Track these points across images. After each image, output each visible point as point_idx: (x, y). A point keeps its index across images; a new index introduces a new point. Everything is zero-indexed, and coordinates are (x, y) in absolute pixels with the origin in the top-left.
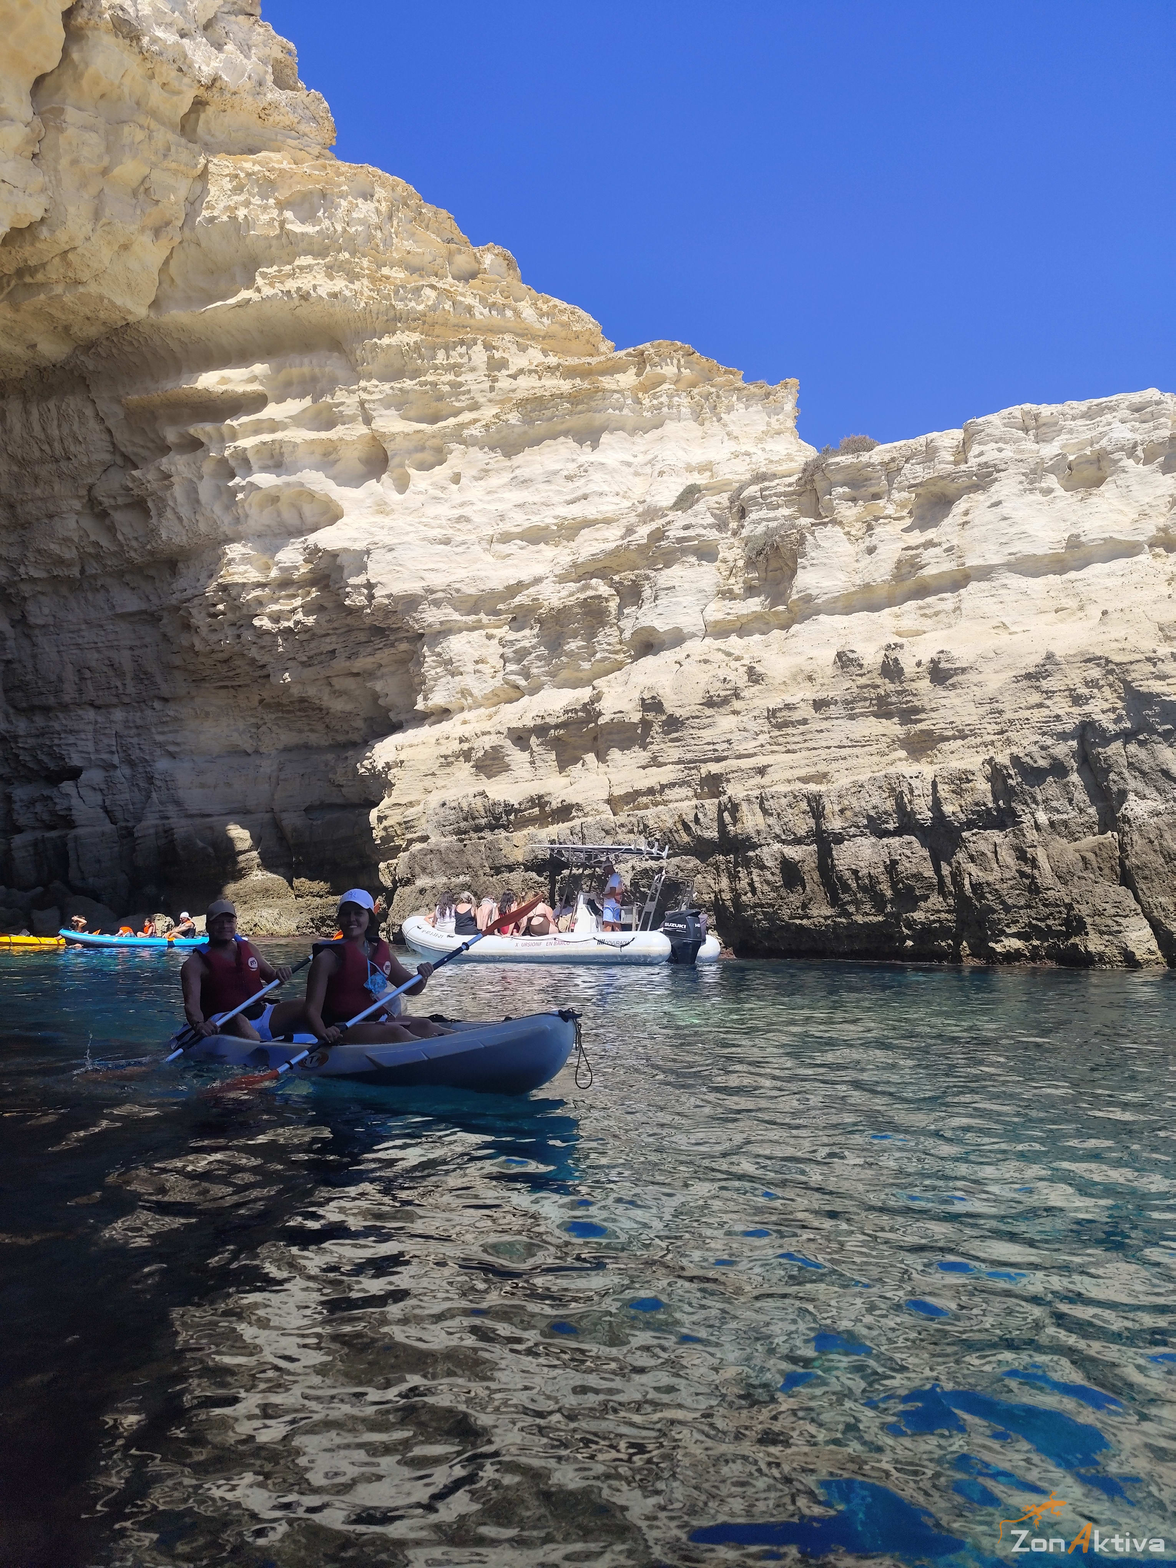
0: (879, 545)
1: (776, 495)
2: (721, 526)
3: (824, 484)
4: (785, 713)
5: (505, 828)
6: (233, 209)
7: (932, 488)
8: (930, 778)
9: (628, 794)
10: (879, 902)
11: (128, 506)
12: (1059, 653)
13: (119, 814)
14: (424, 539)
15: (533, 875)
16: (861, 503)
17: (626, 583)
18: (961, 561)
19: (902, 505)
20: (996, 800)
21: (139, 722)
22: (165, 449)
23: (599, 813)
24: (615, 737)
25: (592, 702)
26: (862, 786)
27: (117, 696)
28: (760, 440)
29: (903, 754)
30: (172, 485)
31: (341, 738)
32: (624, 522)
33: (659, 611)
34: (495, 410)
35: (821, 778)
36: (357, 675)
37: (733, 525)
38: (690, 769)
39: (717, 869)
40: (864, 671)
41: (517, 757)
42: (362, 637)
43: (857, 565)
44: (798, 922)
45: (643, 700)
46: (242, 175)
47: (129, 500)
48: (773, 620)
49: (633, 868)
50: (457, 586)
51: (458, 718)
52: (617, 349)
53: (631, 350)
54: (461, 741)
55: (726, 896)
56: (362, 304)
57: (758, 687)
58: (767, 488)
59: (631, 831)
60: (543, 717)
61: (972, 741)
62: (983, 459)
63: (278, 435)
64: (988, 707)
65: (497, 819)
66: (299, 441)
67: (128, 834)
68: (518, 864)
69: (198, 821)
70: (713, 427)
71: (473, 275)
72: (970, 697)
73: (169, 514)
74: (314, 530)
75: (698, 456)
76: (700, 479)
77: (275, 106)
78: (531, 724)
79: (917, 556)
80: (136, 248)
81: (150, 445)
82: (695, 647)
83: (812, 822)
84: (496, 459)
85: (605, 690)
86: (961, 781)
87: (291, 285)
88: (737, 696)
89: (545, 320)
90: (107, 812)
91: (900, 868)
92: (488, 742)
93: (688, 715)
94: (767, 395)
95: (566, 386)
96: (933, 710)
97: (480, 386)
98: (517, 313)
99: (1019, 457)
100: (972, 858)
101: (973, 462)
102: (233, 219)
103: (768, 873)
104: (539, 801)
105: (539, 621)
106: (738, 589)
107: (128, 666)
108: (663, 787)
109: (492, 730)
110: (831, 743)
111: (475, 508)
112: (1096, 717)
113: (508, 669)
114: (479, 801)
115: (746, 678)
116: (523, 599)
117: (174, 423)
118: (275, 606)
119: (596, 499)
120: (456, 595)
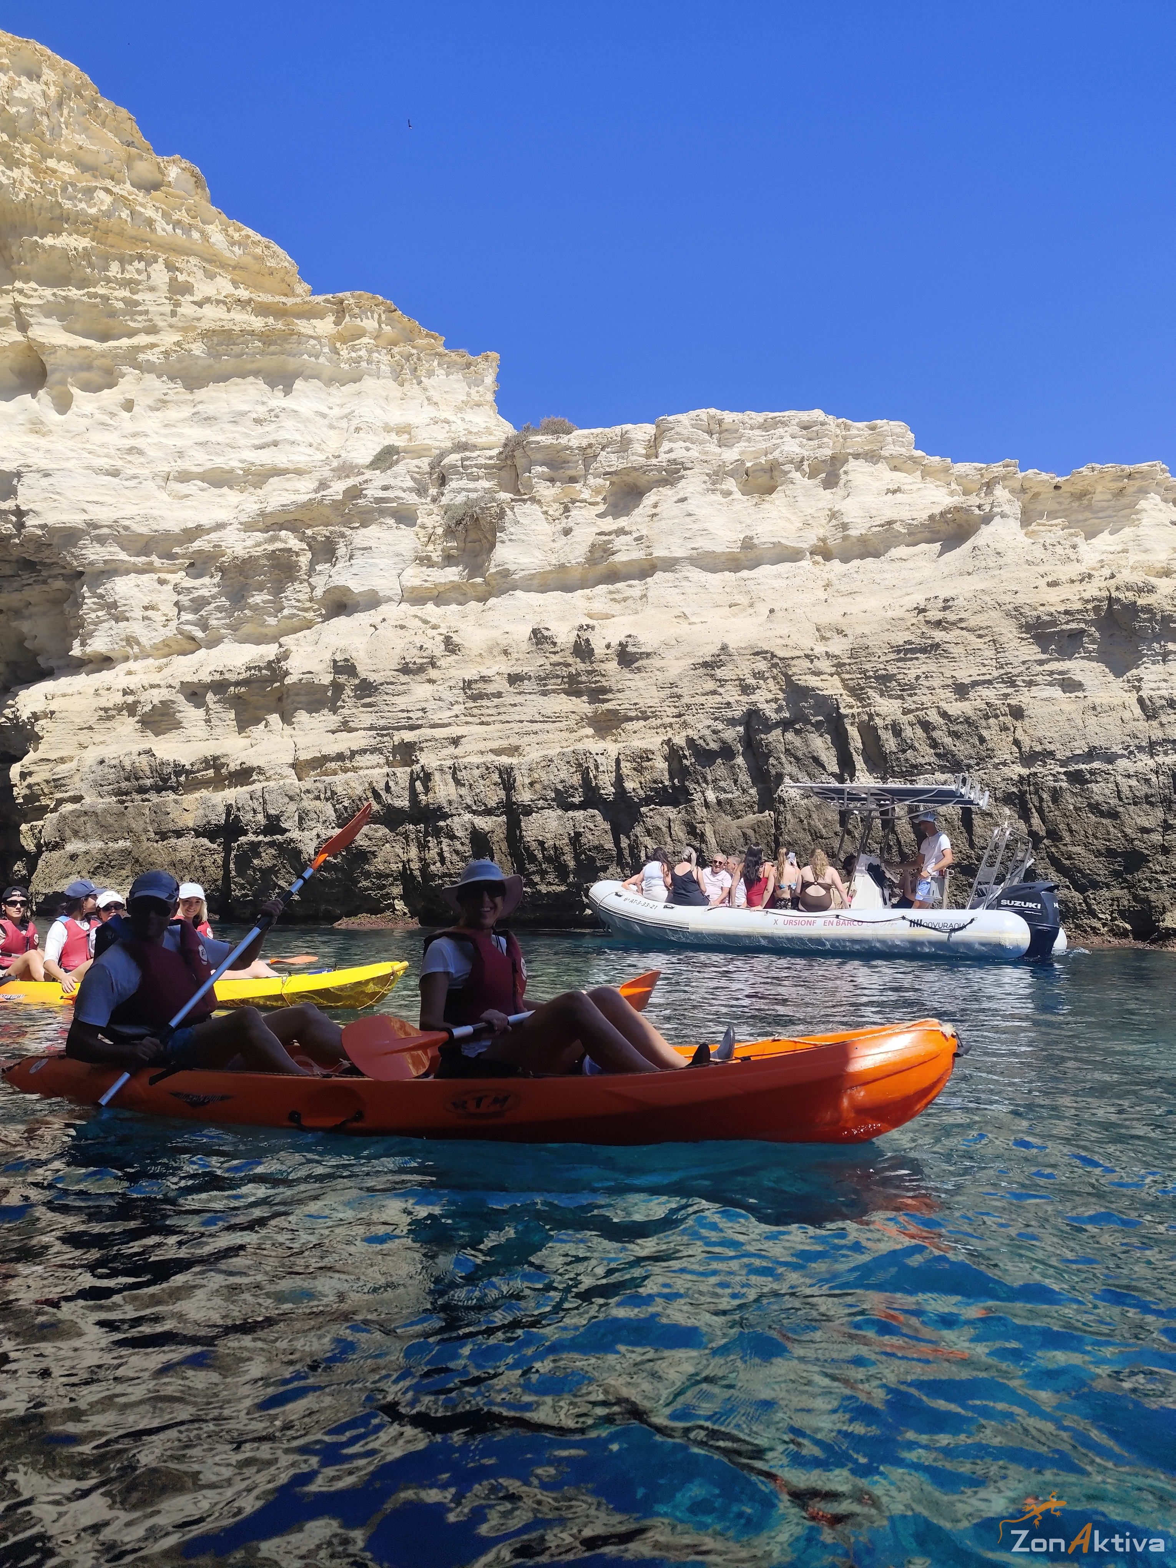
0: (575, 527)
1: (476, 466)
2: (421, 491)
3: (524, 460)
4: (480, 685)
5: (174, 790)
7: (626, 478)
8: (614, 755)
9: (315, 759)
10: (562, 872)
12: (732, 646)
14: (87, 467)
15: (205, 841)
16: (558, 484)
17: (319, 538)
18: (649, 551)
19: (597, 491)
20: (671, 779)
23: (283, 777)
24: (303, 699)
25: (279, 661)
26: (551, 761)
28: (459, 409)
29: (590, 731)
32: (317, 475)
33: (354, 570)
34: (176, 337)
35: (514, 750)
36: (0, 612)
37: (433, 491)
38: (383, 736)
39: (407, 838)
40: (557, 649)
41: (191, 714)
42: (7, 570)
43: (553, 545)
45: (335, 661)
48: (470, 592)
49: (318, 836)
50: (126, 523)
51: (122, 668)
52: (313, 293)
53: (329, 296)
54: (125, 693)
55: (415, 865)
57: (454, 657)
58: (468, 459)
59: (318, 798)
60: (222, 673)
61: (653, 722)
62: (672, 456)
64: (668, 692)
65: (165, 780)
68: (189, 829)
70: (413, 389)
71: (155, 187)
72: (653, 681)
75: (396, 417)
76: (399, 441)
78: (209, 679)
79: (610, 542)
82: (391, 611)
83: (502, 794)
84: (176, 390)
85: (293, 648)
86: (642, 758)
88: (433, 665)
89: (236, 249)
91: (583, 840)
92: (156, 696)
93: (382, 680)
94: (468, 365)
95: (257, 323)
96: (619, 691)
97: (160, 309)
98: (205, 236)
99: (704, 458)
100: (649, 833)
101: (663, 457)
103: (457, 843)
104: (214, 763)
105: (220, 569)
106: (436, 556)
108: (353, 753)
109: (162, 683)
110: (523, 718)
111: (149, 440)
112: (761, 706)
113: (183, 619)
114: (144, 760)
115: (443, 647)
116: (203, 544)
119: (287, 447)
120: (123, 533)
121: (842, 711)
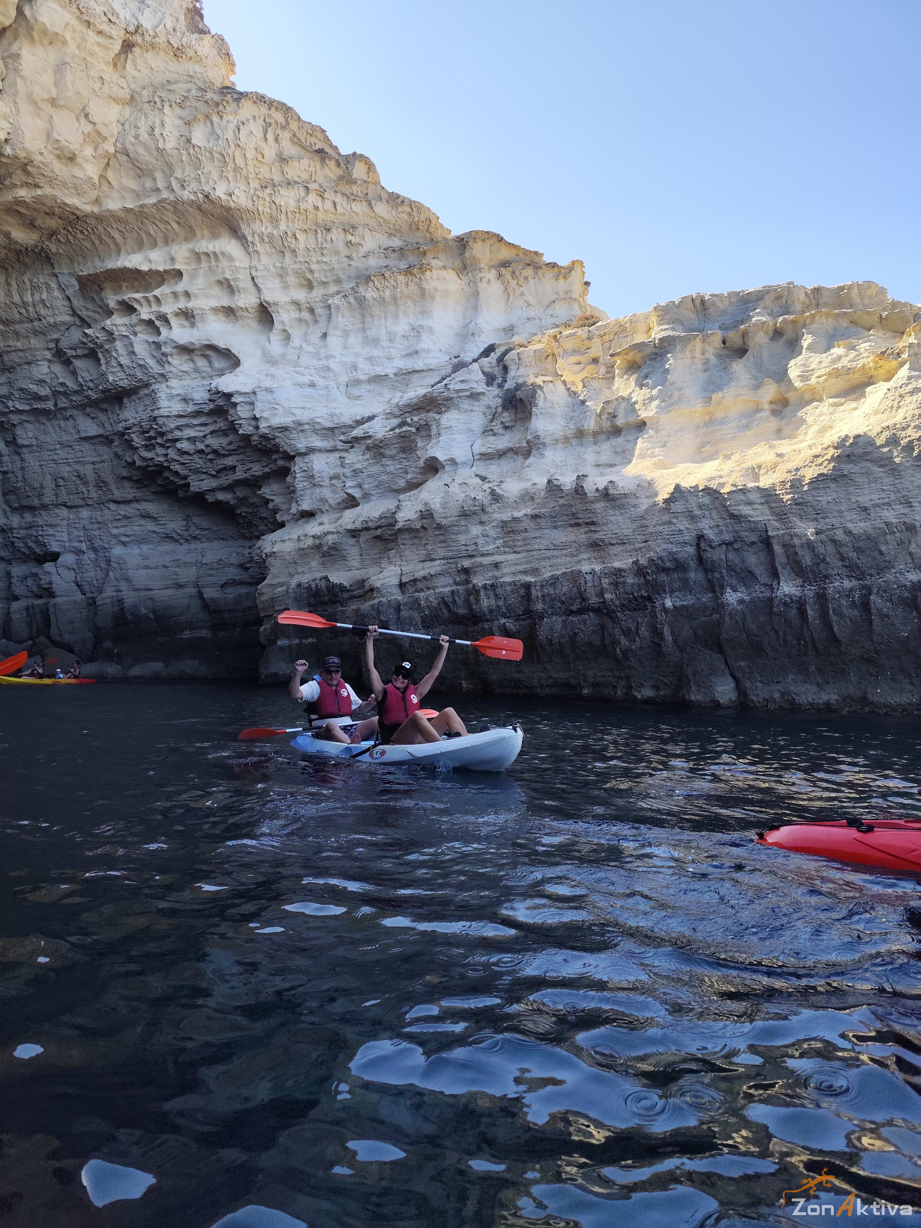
0: (588, 399)
1: (528, 357)
2: (490, 382)
3: (560, 350)
4: (513, 524)
5: (341, 603)
6: (152, 127)
7: (626, 357)
9: (411, 581)
11: (84, 356)
13: (86, 588)
14: (297, 384)
16: (584, 366)
17: (422, 423)
18: (640, 413)
19: (610, 368)
20: (640, 591)
21: (100, 519)
22: (109, 313)
23: (392, 595)
25: (396, 512)
26: (558, 578)
27: (83, 499)
29: (586, 555)
30: (114, 341)
33: (440, 445)
35: (535, 571)
36: (253, 485)
37: (499, 380)
38: (451, 563)
40: (564, 495)
41: (353, 552)
42: (254, 457)
43: (573, 414)
45: (423, 511)
47: (86, 352)
48: (520, 453)
50: (318, 420)
51: (319, 518)
54: (315, 538)
57: (497, 505)
60: (367, 522)
61: (628, 547)
62: (660, 336)
63: (191, 304)
64: (638, 523)
65: (335, 597)
66: (206, 307)
67: (92, 603)
69: (143, 593)
71: (339, 178)
72: (628, 515)
73: (114, 363)
74: (219, 376)
76: (501, 339)
77: (186, 46)
78: (359, 525)
80: (79, 159)
81: (99, 310)
82: (464, 473)
83: (525, 604)
84: (354, 322)
85: (404, 503)
86: (617, 576)
87: (196, 187)
90: (78, 586)
91: (578, 639)
92: (330, 539)
93: (450, 524)
96: (604, 524)
97: (341, 265)
100: (623, 632)
101: (654, 337)
104: (360, 584)
105: (369, 448)
106: (497, 429)
107: (91, 477)
108: (432, 576)
109: (335, 530)
110: (542, 547)
111: (336, 360)
112: (705, 532)
113: (347, 485)
114: (323, 584)
115: (490, 497)
116: (358, 432)
117: (116, 293)
118: (191, 433)
119: (424, 354)
120: (317, 427)
121: (770, 533)
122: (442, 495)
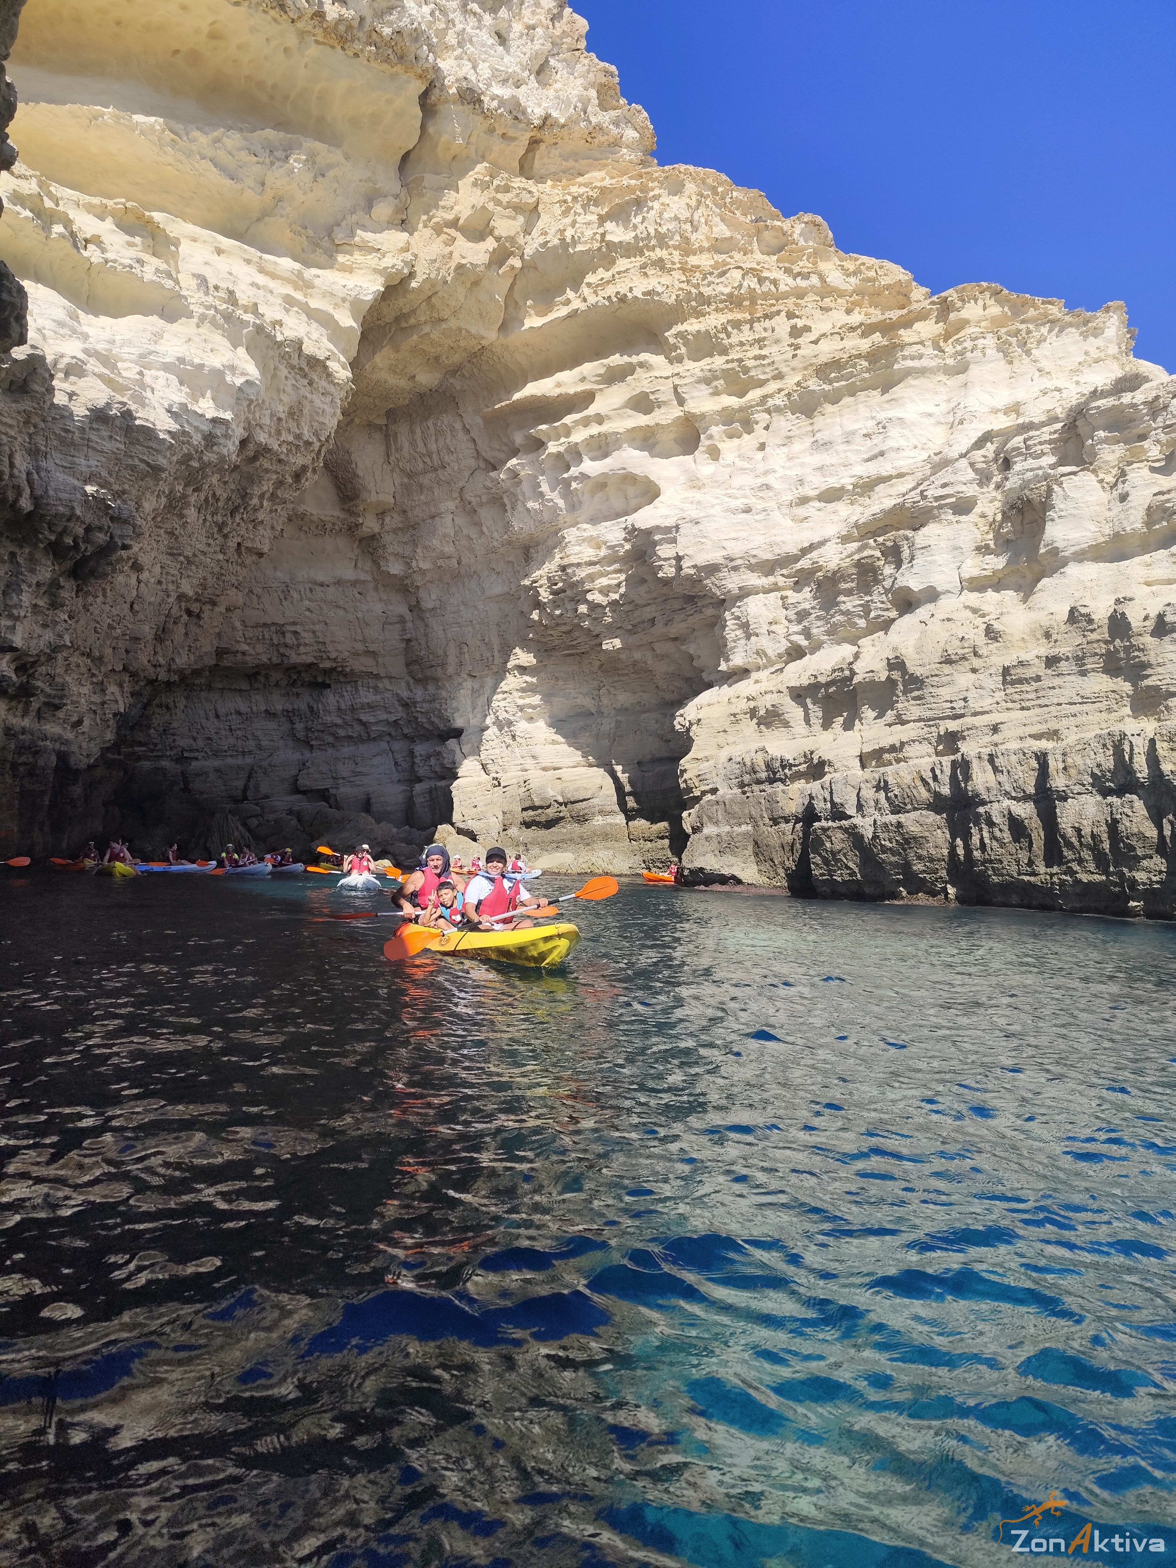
0: (1132, 492)
1: (1041, 443)
2: (983, 481)
3: (1086, 428)
4: (1019, 670)
5: (783, 781)
6: (562, 231)
8: (1151, 735)
9: (874, 751)
10: (1102, 861)
11: (489, 502)
13: (491, 767)
14: (727, 510)
16: (1123, 445)
17: (888, 544)
19: (1165, 446)
21: (505, 687)
22: (513, 452)
23: (849, 768)
24: (869, 696)
25: (854, 662)
26: (1087, 744)
27: (488, 666)
29: (1129, 710)
30: (520, 482)
31: (668, 697)
32: (919, 476)
33: (914, 570)
34: (798, 378)
35: (1054, 735)
36: (675, 639)
37: (996, 478)
38: (930, 726)
40: (1095, 626)
41: (795, 715)
42: (677, 605)
43: (1108, 514)
44: (1026, 878)
45: (890, 660)
46: (569, 198)
47: (490, 498)
48: (1029, 574)
49: (875, 822)
50: (754, 552)
51: (752, 677)
52: (933, 294)
53: (935, 298)
54: (750, 700)
55: (961, 852)
56: (674, 297)
57: (996, 644)
58: (1032, 438)
59: (875, 787)
60: (816, 677)
63: (605, 428)
66: (621, 430)
67: (497, 784)
68: (791, 816)
69: (550, 772)
70: (1022, 364)
71: (780, 249)
73: (519, 507)
74: (636, 510)
77: (599, 128)
78: (805, 682)
79: (1165, 502)
80: (485, 283)
81: (505, 448)
82: (946, 605)
83: (1038, 779)
84: (799, 424)
85: (865, 650)
87: (610, 291)
89: (852, 280)
90: (483, 765)
91: (1121, 828)
92: (769, 701)
93: (928, 673)
94: (1086, 323)
95: (865, 345)
96: (1159, 665)
97: (784, 357)
98: (822, 278)
102: (563, 240)
103: (996, 830)
104: (807, 757)
105: (817, 583)
106: (992, 544)
107: (495, 640)
108: (904, 745)
109: (774, 689)
110: (1062, 700)
111: (777, 475)
113: (791, 631)
114: (760, 756)
115: (984, 636)
116: (804, 563)
117: (521, 427)
118: (604, 581)
119: (892, 455)
120: (753, 561)
122: (917, 635)
